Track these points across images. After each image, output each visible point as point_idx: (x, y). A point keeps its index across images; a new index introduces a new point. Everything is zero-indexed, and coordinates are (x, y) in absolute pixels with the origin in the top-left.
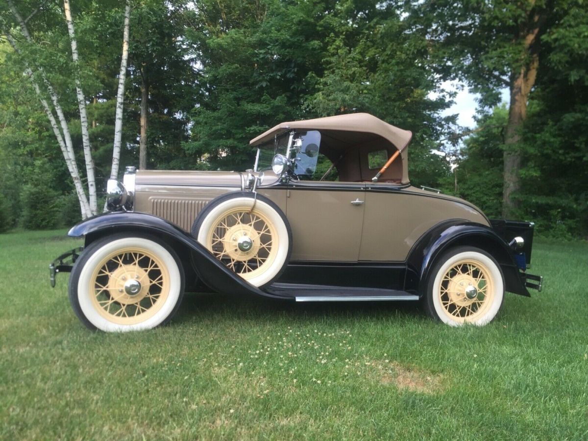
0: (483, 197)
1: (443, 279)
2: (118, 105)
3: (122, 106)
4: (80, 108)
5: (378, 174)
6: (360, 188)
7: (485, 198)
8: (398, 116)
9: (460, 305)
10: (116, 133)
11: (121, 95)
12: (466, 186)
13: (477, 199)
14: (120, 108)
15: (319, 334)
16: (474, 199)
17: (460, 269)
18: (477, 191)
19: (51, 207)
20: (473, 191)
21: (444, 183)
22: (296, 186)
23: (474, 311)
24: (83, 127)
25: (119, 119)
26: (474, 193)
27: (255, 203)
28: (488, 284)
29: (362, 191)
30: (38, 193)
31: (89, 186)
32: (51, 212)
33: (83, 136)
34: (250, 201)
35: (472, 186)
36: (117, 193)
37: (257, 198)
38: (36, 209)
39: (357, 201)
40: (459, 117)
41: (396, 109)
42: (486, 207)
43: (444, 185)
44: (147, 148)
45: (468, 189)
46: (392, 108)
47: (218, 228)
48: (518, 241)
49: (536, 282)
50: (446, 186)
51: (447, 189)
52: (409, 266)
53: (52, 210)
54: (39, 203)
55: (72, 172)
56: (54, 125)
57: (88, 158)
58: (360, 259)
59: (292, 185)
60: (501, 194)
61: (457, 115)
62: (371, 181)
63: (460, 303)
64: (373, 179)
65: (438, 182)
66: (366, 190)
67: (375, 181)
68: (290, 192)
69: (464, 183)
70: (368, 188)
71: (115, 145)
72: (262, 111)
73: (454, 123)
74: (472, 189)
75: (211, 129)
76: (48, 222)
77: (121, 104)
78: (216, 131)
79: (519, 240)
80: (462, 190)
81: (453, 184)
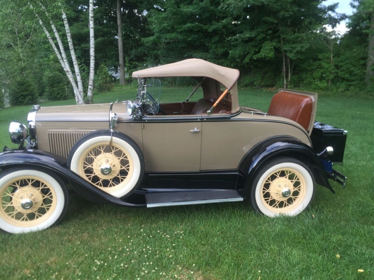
0: (351, 67)
1: (264, 183)
2: (90, 18)
3: (93, 19)
4: (65, 23)
5: (212, 108)
6: (197, 119)
7: (353, 69)
8: (290, 10)
9: (278, 200)
10: (91, 38)
11: (91, 11)
12: (340, 59)
13: (347, 69)
14: (91, 20)
15: (161, 233)
16: (345, 69)
17: (278, 175)
18: (347, 63)
19: (62, 85)
20: (344, 63)
21: (323, 58)
22: (148, 120)
23: (290, 204)
24: (68, 37)
25: (92, 28)
26: (345, 64)
27: (112, 139)
28: (301, 185)
29: (199, 121)
30: (54, 77)
31: (77, 76)
32: (62, 88)
33: (69, 43)
34: (107, 138)
35: (344, 60)
36: (19, 132)
37: (113, 136)
38: (53, 87)
39: (196, 130)
40: (339, 5)
41: (288, 4)
42: (354, 75)
43: (323, 59)
44: (123, 39)
45: (341, 61)
46: (285, 4)
47: (86, 158)
48: (328, 150)
49: (342, 180)
50: (325, 60)
51: (325, 62)
52: (240, 172)
53: (63, 87)
54: (55, 83)
55: (64, 68)
56: (49, 37)
57: (74, 57)
58: (201, 169)
59: (145, 120)
60: (365, 65)
61: (337, 4)
62: (206, 113)
63: (279, 198)
64: (208, 112)
65: (319, 57)
66: (202, 120)
67: (209, 113)
68: (144, 125)
69: (339, 57)
70: (204, 119)
71: (91, 47)
72: (194, 11)
73: (333, 11)
74: (343, 62)
75: (160, 26)
76: (61, 95)
77: (92, 17)
78: (164, 27)
79: (330, 149)
80: (336, 63)
81: (330, 59)
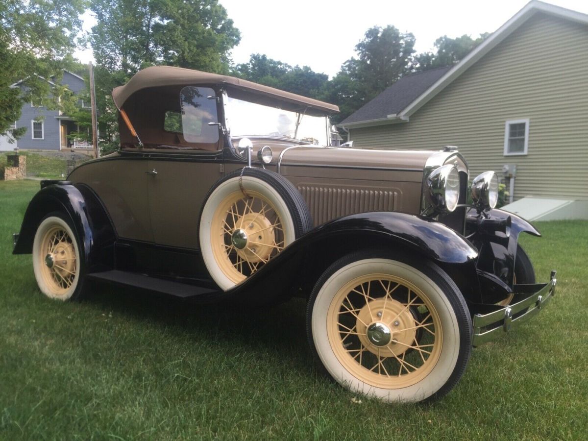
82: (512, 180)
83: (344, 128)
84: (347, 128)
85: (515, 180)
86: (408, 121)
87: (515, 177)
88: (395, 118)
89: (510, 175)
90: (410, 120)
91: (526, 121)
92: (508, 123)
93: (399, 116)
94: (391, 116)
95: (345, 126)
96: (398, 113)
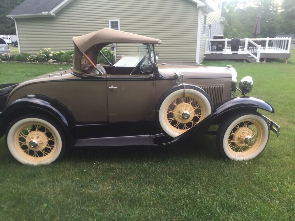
82: (115, 48)
83: (12, 18)
84: (14, 18)
85: (116, 48)
86: (55, 16)
87: (116, 47)
88: (47, 14)
89: (114, 46)
90: (56, 15)
91: (118, 20)
92: (110, 21)
93: (50, 13)
94: (44, 13)
95: (13, 17)
96: (49, 12)
